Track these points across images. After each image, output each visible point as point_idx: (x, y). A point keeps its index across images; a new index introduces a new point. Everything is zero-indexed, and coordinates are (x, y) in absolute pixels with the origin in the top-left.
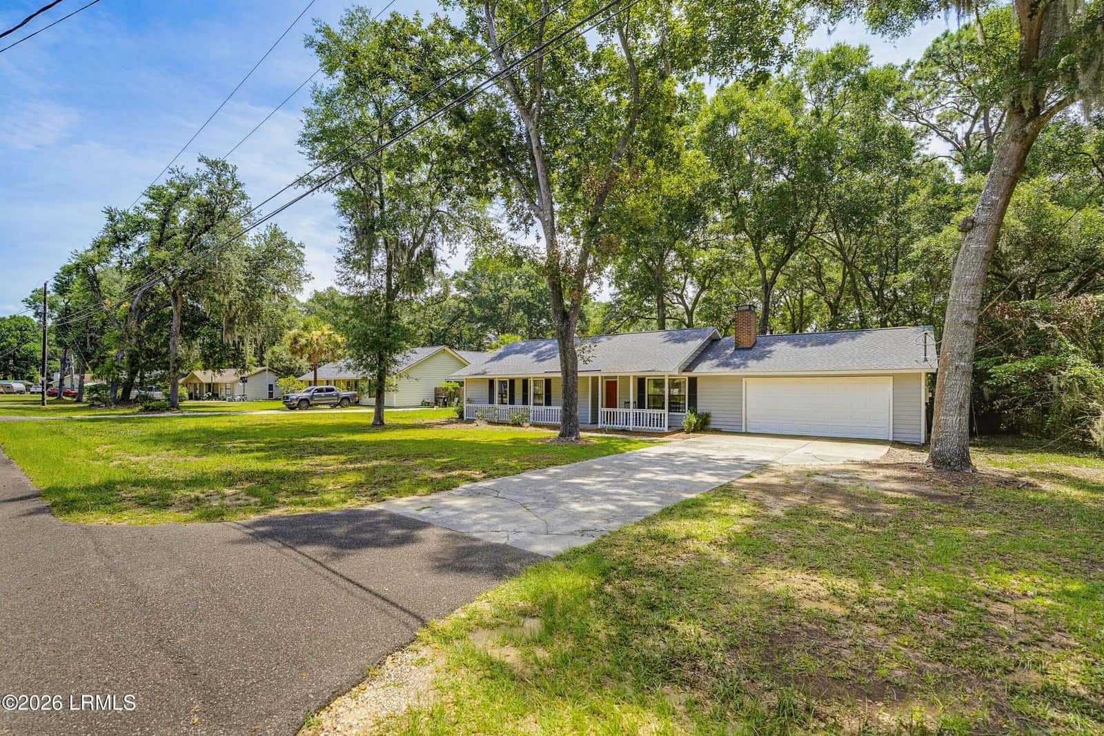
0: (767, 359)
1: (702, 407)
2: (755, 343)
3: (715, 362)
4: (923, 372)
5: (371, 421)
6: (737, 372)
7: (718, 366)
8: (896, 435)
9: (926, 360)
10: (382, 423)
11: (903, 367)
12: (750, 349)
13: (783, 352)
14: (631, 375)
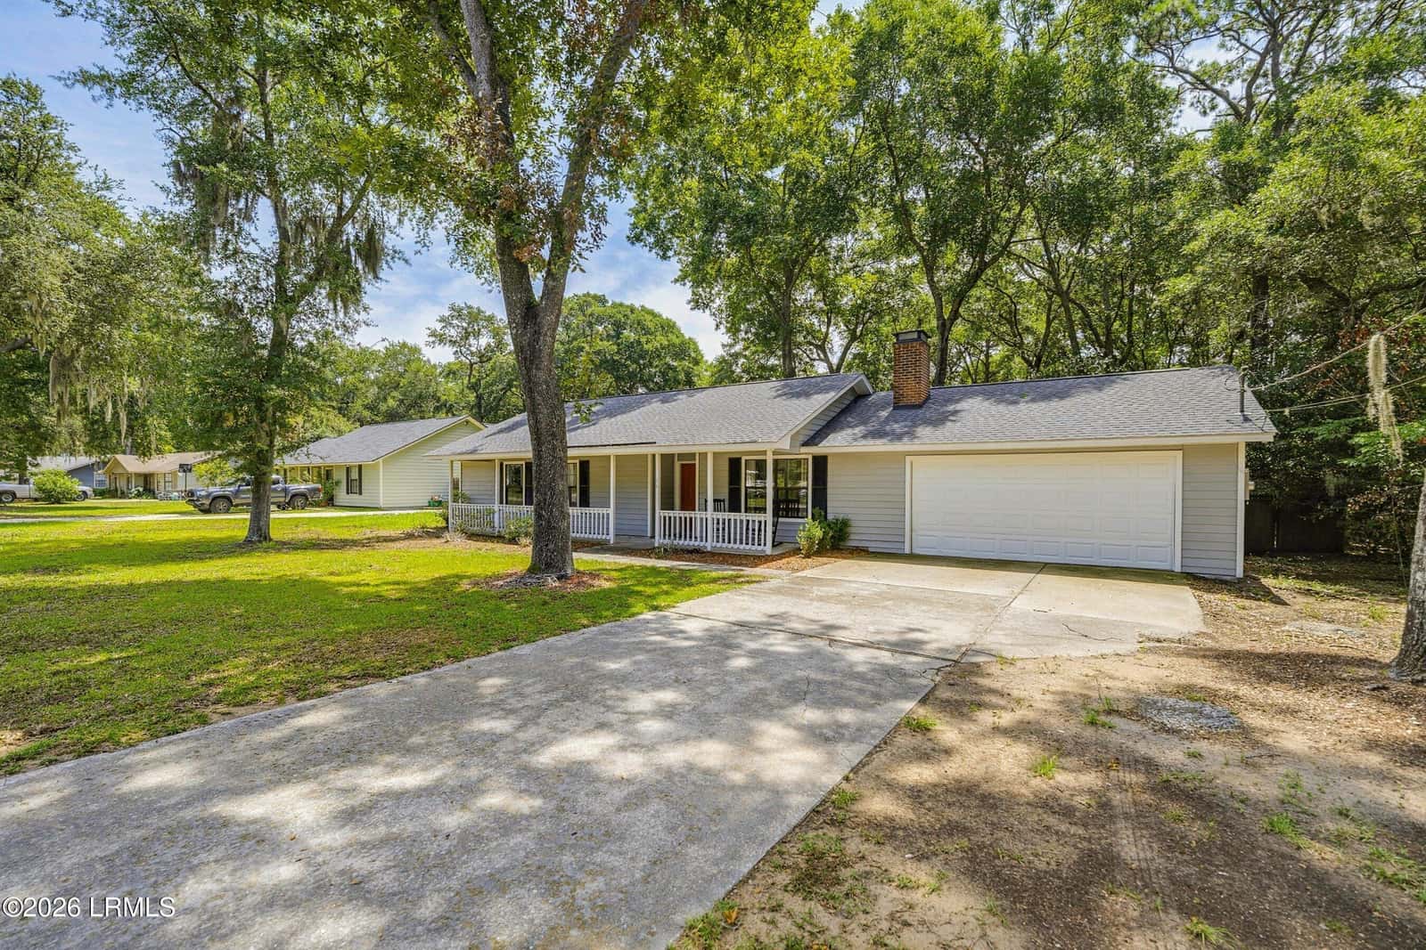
0: (949, 424)
1: (835, 509)
2: (928, 398)
3: (859, 430)
4: (1242, 441)
5: (242, 533)
6: (898, 447)
7: (864, 437)
8: (1188, 562)
9: (1246, 419)
10: (266, 538)
11: (1205, 430)
12: (920, 406)
13: (976, 411)
14: (710, 450)
